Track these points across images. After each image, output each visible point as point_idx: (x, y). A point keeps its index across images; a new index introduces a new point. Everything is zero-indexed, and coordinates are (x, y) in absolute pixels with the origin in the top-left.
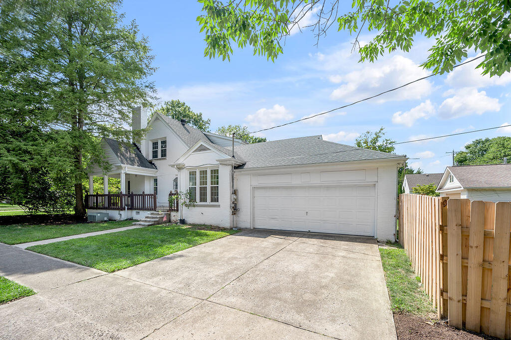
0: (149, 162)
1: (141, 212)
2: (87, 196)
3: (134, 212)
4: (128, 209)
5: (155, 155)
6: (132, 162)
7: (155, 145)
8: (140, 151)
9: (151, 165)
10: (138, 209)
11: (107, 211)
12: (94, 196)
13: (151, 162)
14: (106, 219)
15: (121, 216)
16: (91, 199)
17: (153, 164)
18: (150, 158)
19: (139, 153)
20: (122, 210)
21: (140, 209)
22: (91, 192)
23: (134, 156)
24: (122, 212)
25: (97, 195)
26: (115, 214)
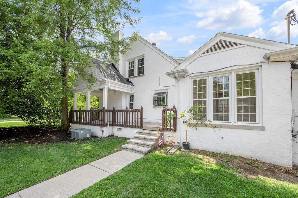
0: (127, 80)
1: (123, 129)
2: (71, 112)
3: (115, 128)
4: (110, 125)
5: (131, 73)
6: (113, 78)
7: (131, 64)
8: (118, 71)
9: (128, 82)
10: (120, 125)
11: (90, 126)
12: (77, 111)
13: (128, 80)
14: (88, 136)
15: (103, 133)
16: (74, 114)
17: (130, 82)
18: (126, 76)
19: (117, 72)
20: (104, 126)
21: (122, 126)
22: (75, 108)
23: (114, 73)
24: (104, 129)
25: (80, 111)
26: (97, 130)
